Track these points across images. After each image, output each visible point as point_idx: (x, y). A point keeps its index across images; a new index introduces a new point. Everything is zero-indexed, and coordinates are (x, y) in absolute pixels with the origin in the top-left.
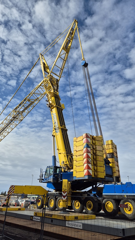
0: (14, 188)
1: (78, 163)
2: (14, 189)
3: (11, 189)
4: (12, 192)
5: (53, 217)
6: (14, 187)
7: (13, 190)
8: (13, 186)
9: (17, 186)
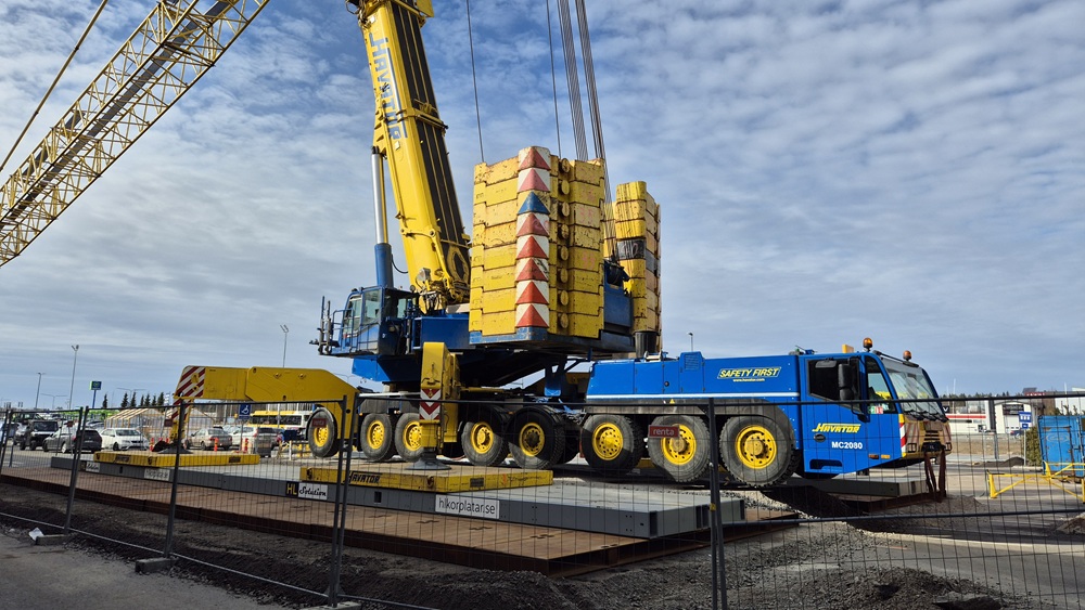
0: (203, 377)
1: (493, 278)
2: (202, 383)
3: (189, 383)
5: (383, 483)
6: (203, 372)
7: (200, 385)
8: (195, 368)
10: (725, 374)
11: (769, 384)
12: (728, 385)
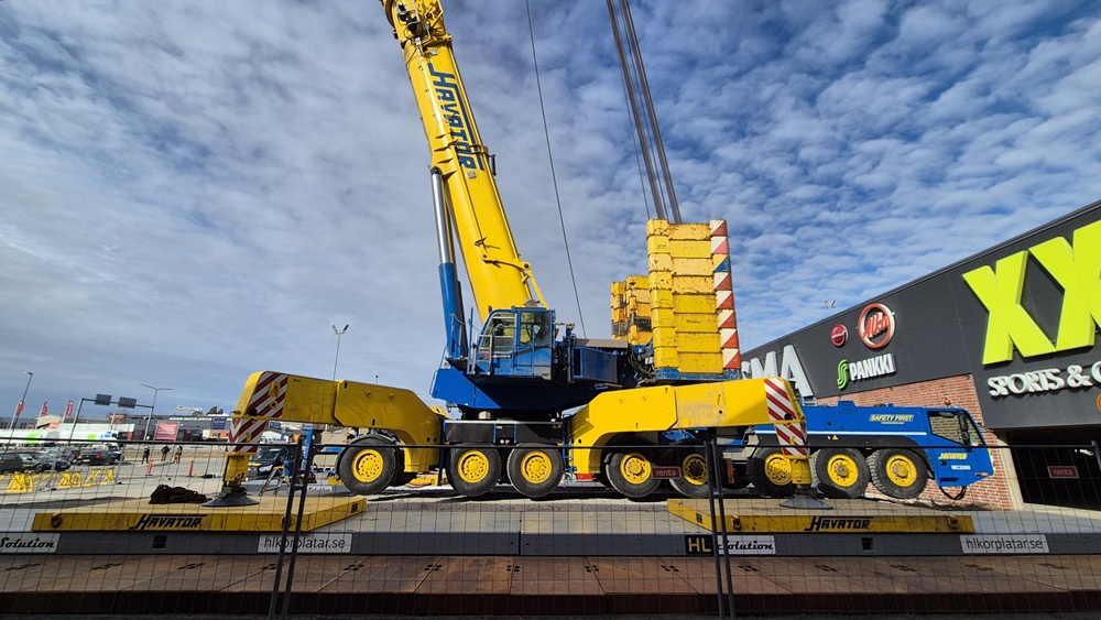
0: (284, 389)
2: (283, 396)
3: (266, 397)
4: (273, 412)
5: (874, 527)
6: (284, 383)
7: (279, 400)
8: (276, 375)
9: (297, 379)
10: (874, 418)
11: (906, 426)
12: (878, 426)
